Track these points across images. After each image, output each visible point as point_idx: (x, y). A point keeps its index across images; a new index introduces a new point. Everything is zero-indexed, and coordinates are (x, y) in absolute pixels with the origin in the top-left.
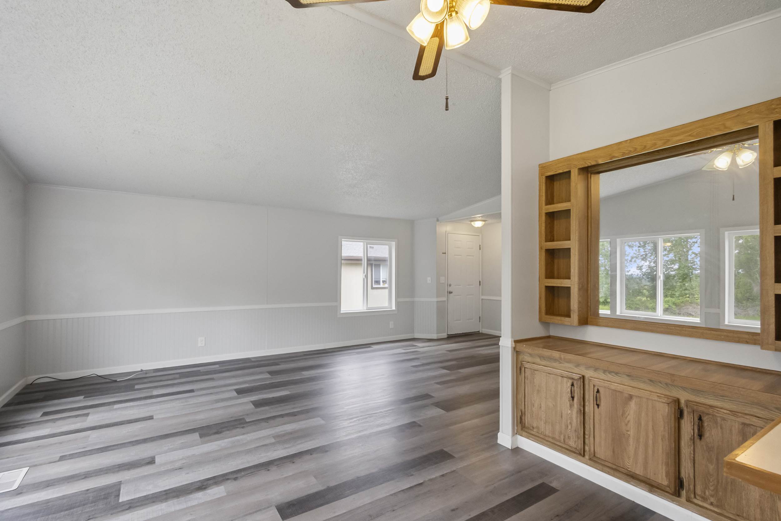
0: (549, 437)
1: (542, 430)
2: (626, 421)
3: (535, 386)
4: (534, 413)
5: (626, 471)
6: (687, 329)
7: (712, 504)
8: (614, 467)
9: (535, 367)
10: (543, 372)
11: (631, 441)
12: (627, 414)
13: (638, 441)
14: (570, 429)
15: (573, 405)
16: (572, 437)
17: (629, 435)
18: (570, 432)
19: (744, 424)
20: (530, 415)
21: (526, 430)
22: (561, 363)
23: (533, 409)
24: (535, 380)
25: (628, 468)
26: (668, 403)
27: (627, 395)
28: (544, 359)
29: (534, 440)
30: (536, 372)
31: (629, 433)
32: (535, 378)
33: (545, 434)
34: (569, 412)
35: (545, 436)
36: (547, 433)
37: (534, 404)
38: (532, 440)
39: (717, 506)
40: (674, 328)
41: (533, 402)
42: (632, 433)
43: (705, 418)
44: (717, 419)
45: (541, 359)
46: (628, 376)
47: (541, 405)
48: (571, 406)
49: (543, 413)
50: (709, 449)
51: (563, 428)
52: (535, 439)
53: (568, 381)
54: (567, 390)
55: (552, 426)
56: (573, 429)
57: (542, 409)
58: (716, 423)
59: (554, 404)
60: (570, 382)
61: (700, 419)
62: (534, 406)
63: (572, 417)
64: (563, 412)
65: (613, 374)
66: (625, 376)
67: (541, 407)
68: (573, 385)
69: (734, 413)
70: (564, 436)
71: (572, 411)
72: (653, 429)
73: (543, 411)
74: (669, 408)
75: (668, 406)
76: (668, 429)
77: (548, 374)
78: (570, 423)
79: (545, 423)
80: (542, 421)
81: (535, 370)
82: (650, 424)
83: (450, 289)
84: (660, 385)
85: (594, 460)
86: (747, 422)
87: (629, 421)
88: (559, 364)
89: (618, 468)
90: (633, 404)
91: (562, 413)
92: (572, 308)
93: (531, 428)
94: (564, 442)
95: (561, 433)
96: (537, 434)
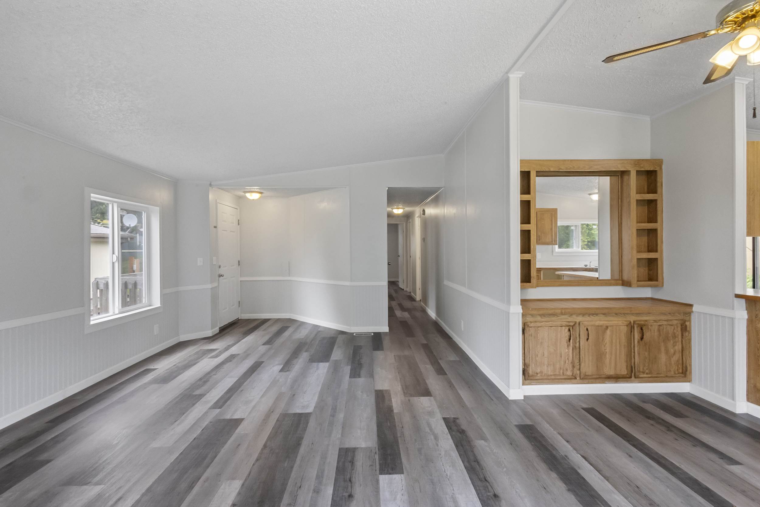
0: (551, 375)
1: (545, 372)
2: (604, 344)
3: (538, 340)
4: (538, 362)
5: (605, 376)
6: (588, 282)
7: (647, 374)
8: (598, 376)
9: (539, 324)
10: (545, 327)
11: (608, 356)
12: (605, 339)
13: (611, 354)
14: (568, 363)
15: (570, 345)
16: (569, 369)
17: (606, 352)
18: (568, 365)
19: (660, 325)
20: (535, 365)
21: (531, 378)
22: (558, 316)
23: (537, 359)
24: (538, 335)
25: (606, 373)
26: (627, 325)
27: (605, 327)
28: (544, 317)
29: (535, 384)
30: (539, 328)
31: (606, 351)
32: (539, 333)
33: (547, 374)
34: (567, 350)
35: (548, 376)
36: (549, 373)
37: (538, 354)
38: (535, 385)
39: (649, 374)
40: (582, 282)
41: (537, 353)
42: (608, 350)
43: (644, 328)
44: (649, 327)
45: (541, 317)
46: (603, 314)
47: (544, 353)
48: (568, 346)
49: (546, 359)
50: (646, 344)
51: (562, 364)
52: (537, 382)
53: (566, 328)
54: (565, 335)
55: (553, 366)
56: (570, 362)
57: (545, 356)
58: (648, 329)
59: (555, 349)
60: (567, 328)
61: (642, 329)
62: (537, 356)
63: (569, 354)
64: (562, 352)
65: (595, 315)
66: (601, 315)
67: (544, 355)
68: (569, 330)
69: (655, 321)
70: (563, 370)
71: (569, 350)
72: (619, 343)
73: (545, 357)
74: (628, 328)
75: (627, 327)
76: (627, 340)
77: (550, 328)
78: (568, 359)
79: (547, 366)
80: (545, 365)
81: (539, 327)
82: (618, 341)
83: (221, 272)
84: (621, 315)
85: (586, 378)
86: (661, 324)
87: (606, 343)
88: (557, 317)
89: (601, 377)
90: (608, 332)
91: (561, 354)
92: (532, 275)
93: (536, 375)
94: (563, 374)
95: (561, 369)
96: (541, 378)
